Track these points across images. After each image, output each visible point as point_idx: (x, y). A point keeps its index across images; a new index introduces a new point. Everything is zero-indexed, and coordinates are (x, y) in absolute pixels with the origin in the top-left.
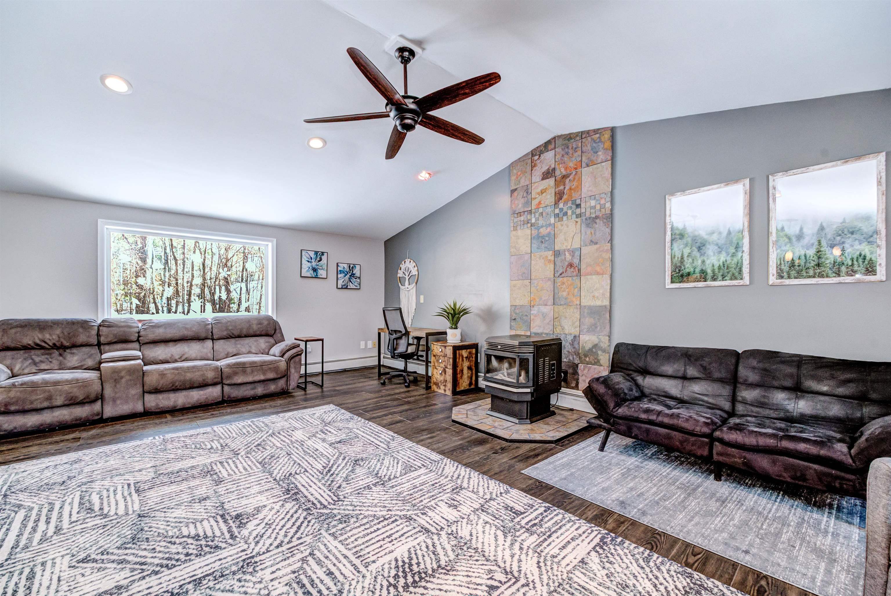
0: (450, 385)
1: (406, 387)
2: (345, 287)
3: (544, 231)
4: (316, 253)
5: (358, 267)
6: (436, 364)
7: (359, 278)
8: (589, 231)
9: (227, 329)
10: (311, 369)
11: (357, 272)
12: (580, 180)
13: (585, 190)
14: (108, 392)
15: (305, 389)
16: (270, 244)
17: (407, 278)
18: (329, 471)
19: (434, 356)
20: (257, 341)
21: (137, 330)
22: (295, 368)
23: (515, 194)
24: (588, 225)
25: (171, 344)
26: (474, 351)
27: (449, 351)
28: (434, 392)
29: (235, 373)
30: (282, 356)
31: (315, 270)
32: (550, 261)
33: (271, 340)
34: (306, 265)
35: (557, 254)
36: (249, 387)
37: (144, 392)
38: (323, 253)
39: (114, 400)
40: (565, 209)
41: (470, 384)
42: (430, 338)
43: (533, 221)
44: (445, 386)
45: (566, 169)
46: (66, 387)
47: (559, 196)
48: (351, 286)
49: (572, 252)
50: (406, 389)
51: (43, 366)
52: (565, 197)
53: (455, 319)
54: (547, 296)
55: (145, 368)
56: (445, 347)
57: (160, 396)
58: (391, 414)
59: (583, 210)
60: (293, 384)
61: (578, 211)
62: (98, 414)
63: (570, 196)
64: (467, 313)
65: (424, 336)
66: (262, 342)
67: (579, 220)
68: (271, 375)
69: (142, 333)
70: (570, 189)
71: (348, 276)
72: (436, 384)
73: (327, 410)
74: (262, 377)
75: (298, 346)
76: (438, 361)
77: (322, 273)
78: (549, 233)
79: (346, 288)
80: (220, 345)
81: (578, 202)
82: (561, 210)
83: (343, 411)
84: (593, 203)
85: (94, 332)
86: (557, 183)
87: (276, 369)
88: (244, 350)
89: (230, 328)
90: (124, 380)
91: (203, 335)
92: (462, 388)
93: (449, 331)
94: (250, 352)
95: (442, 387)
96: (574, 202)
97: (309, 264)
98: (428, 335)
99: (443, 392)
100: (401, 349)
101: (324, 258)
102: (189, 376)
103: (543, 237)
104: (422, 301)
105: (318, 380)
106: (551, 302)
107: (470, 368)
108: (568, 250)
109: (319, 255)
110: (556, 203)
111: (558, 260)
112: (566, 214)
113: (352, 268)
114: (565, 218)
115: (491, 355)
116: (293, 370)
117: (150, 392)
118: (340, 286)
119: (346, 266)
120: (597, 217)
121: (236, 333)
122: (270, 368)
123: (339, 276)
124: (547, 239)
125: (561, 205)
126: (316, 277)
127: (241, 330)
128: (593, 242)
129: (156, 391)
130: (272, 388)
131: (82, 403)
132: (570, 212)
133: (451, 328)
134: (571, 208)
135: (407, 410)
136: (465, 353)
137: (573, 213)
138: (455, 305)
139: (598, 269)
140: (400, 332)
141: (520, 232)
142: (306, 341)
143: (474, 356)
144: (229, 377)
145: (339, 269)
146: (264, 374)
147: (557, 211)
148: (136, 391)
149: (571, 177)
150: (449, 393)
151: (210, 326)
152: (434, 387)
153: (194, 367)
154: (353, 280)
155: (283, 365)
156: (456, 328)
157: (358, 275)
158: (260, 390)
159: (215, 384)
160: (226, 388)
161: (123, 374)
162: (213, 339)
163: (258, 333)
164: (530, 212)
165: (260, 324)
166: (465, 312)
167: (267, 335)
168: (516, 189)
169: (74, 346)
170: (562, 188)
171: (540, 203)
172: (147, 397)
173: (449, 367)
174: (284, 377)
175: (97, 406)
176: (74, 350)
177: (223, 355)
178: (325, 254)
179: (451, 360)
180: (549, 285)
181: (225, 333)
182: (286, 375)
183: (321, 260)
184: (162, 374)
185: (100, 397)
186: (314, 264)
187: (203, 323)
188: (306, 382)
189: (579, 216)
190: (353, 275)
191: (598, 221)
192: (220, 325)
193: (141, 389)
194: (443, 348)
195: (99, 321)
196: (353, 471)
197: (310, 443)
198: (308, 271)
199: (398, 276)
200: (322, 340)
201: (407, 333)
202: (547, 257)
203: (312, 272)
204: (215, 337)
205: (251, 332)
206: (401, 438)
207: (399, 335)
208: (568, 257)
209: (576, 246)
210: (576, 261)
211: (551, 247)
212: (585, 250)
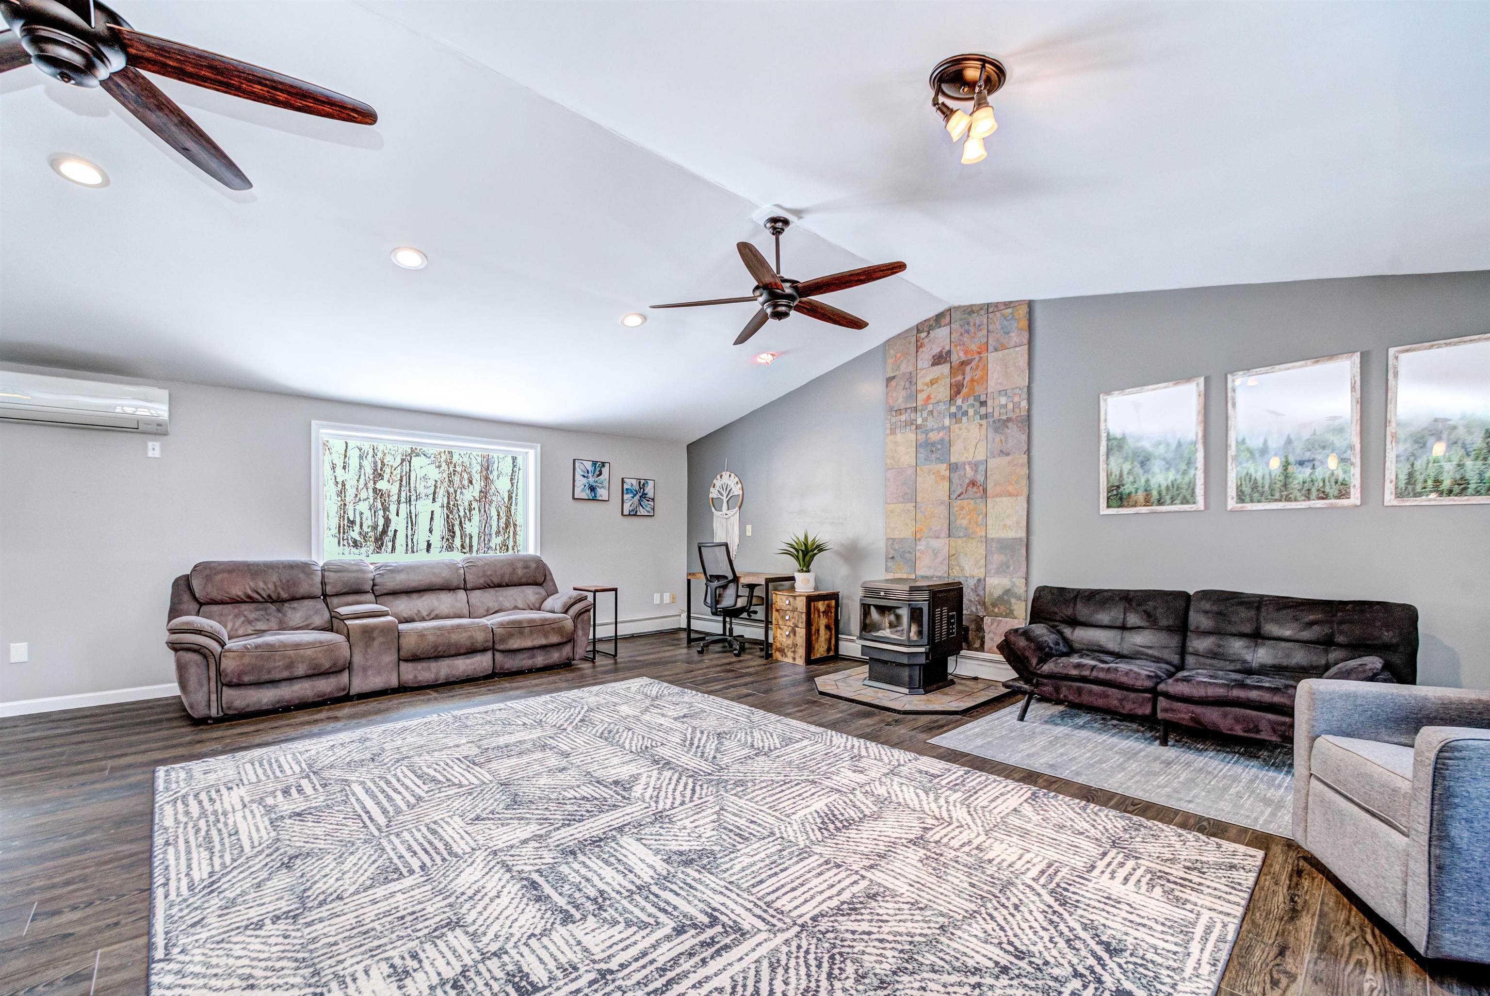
0: (801, 651)
1: (736, 655)
2: (633, 514)
3: (934, 436)
4: (594, 463)
5: (651, 483)
6: (781, 622)
7: (653, 500)
8: (998, 438)
9: (484, 575)
10: (601, 633)
11: (649, 490)
12: (985, 368)
13: (991, 383)
14: (358, 659)
15: (593, 660)
16: (531, 453)
17: (725, 501)
18: (692, 744)
19: (777, 610)
20: (523, 591)
21: (371, 576)
22: (583, 629)
23: (893, 383)
24: (996, 430)
25: (415, 596)
26: (833, 603)
27: (801, 604)
28: (777, 661)
29: (511, 635)
30: (566, 612)
31: (592, 489)
32: (943, 477)
33: (542, 591)
34: (580, 481)
35: (953, 468)
36: (527, 654)
37: (399, 659)
38: (603, 464)
39: (365, 670)
40: (965, 408)
41: (829, 650)
42: (771, 585)
43: (919, 421)
44: (794, 652)
45: (966, 353)
46: (309, 652)
47: (957, 389)
48: (642, 511)
49: (975, 466)
50: (734, 659)
51: (260, 626)
52: (965, 390)
53: (807, 558)
54: (941, 525)
55: (401, 627)
56: (795, 597)
57: (420, 665)
58: (734, 686)
59: (990, 410)
60: (580, 652)
61: (983, 411)
62: (344, 690)
63: (972, 389)
64: (821, 550)
65: (763, 583)
66: (530, 593)
67: (984, 422)
68: (554, 639)
69: (377, 581)
70: (972, 380)
71: (637, 497)
72: (781, 650)
73: (644, 683)
74: (543, 642)
75: (586, 598)
76: (783, 618)
77: (602, 493)
78: (942, 440)
79: (635, 515)
80: (476, 596)
81: (983, 398)
82: (959, 408)
83: (666, 684)
84: (1003, 400)
85: (318, 579)
86: (953, 372)
87: (560, 630)
88: (507, 605)
89: (489, 573)
90: (376, 644)
91: (455, 583)
92: (818, 656)
93: (799, 576)
94: (516, 608)
95: (790, 654)
96: (977, 398)
97: (585, 480)
98: (768, 581)
99: (790, 660)
100: (728, 601)
101: (605, 471)
102: (454, 637)
103: (933, 444)
104: (749, 533)
105: (609, 648)
106: (945, 532)
107: (828, 627)
108: (970, 463)
109: (599, 467)
110: (952, 399)
111: (955, 476)
112: (966, 413)
113: (642, 485)
114: (964, 419)
115: (869, 605)
116: (580, 633)
117: (406, 660)
118: (626, 512)
119: (634, 482)
120: (1009, 420)
121: (496, 580)
122: (553, 629)
123: (626, 497)
124: (939, 446)
125: (959, 402)
126: (594, 499)
127: (503, 575)
128: (1004, 453)
129: (415, 658)
130: (555, 656)
131: (326, 674)
132: (971, 412)
133: (801, 571)
134: (973, 406)
135: (752, 683)
136: (821, 606)
137: (976, 412)
138: (806, 538)
139: (1010, 488)
140: (725, 577)
141: (899, 437)
142: (595, 592)
143: (833, 610)
144: (503, 640)
145: (626, 486)
146: (546, 636)
147: (953, 409)
148: (390, 658)
149: (973, 364)
150: (800, 661)
151: (462, 571)
152: (777, 655)
153: (459, 626)
154: (645, 502)
155: (569, 624)
156: (808, 571)
157: (650, 495)
158: (540, 660)
159: (484, 650)
160: (498, 656)
161: (375, 634)
162: (466, 589)
163: (524, 580)
164: (915, 409)
165: (526, 567)
166: (820, 548)
167: (535, 584)
168: (894, 377)
169: (293, 599)
170: (960, 378)
171: (929, 397)
172: (403, 665)
173: (800, 625)
174: (570, 641)
175: (345, 677)
176: (295, 604)
177: (482, 611)
178: (607, 465)
179: (804, 616)
180: (942, 510)
181: (482, 581)
182: (570, 640)
183: (600, 474)
184: (421, 635)
185: (349, 667)
186: (591, 480)
187: (452, 567)
188: (594, 651)
189: (986, 416)
190: (644, 496)
191: (1010, 424)
192: (474, 569)
193: (396, 656)
194: (791, 599)
195: (321, 564)
196: (721, 743)
197: (647, 717)
198: (583, 490)
199: (711, 496)
200: (615, 590)
201: (736, 579)
202: (939, 472)
203: (588, 492)
204: (468, 586)
205: (515, 579)
206: (762, 712)
207: (722, 582)
208: (969, 472)
209: (981, 457)
210: (980, 478)
211: (944, 458)
212: (992, 463)
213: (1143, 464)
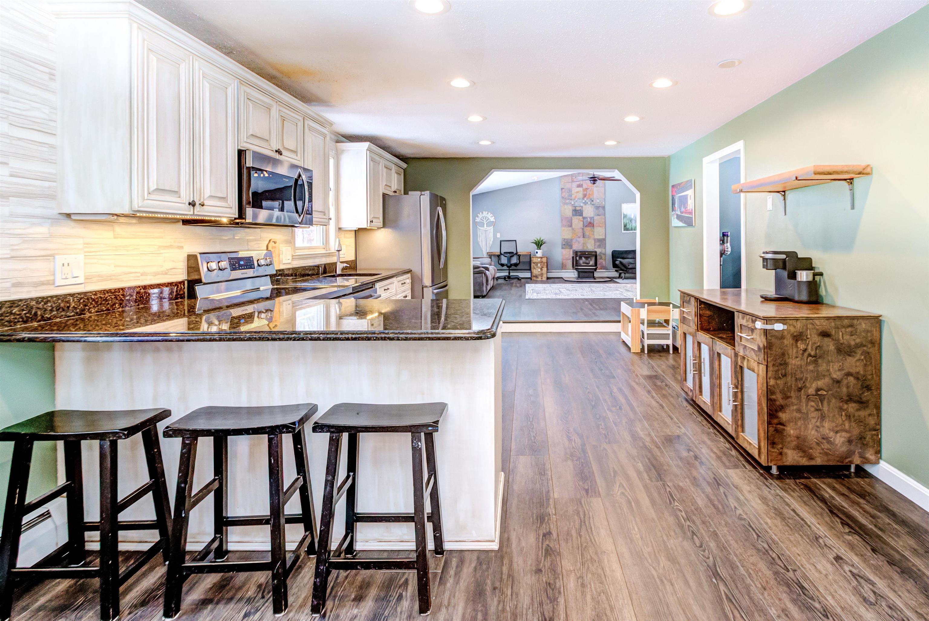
3: (577, 208)
8: (597, 211)
12: (593, 191)
13: (595, 195)
17: (485, 223)
23: (564, 190)
24: (596, 209)
32: (581, 221)
35: (584, 218)
40: (587, 201)
43: (573, 203)
45: (587, 186)
47: (585, 196)
49: (591, 218)
52: (587, 196)
54: (581, 234)
61: (593, 203)
63: (589, 196)
78: (580, 210)
84: (598, 201)
86: (583, 190)
96: (591, 199)
103: (577, 211)
106: (582, 236)
108: (588, 217)
110: (583, 199)
111: (585, 220)
114: (587, 204)
125: (585, 199)
128: (598, 215)
132: (589, 203)
134: (590, 201)
137: (591, 203)
139: (601, 225)
141: (566, 207)
147: (584, 201)
149: (589, 190)
164: (571, 199)
168: (563, 188)
170: (585, 192)
171: (576, 197)
180: (581, 230)
189: (593, 205)
191: (600, 207)
202: (579, 219)
208: (589, 220)
209: (592, 216)
210: (592, 221)
211: (581, 215)
212: (596, 218)
213: (631, 221)
